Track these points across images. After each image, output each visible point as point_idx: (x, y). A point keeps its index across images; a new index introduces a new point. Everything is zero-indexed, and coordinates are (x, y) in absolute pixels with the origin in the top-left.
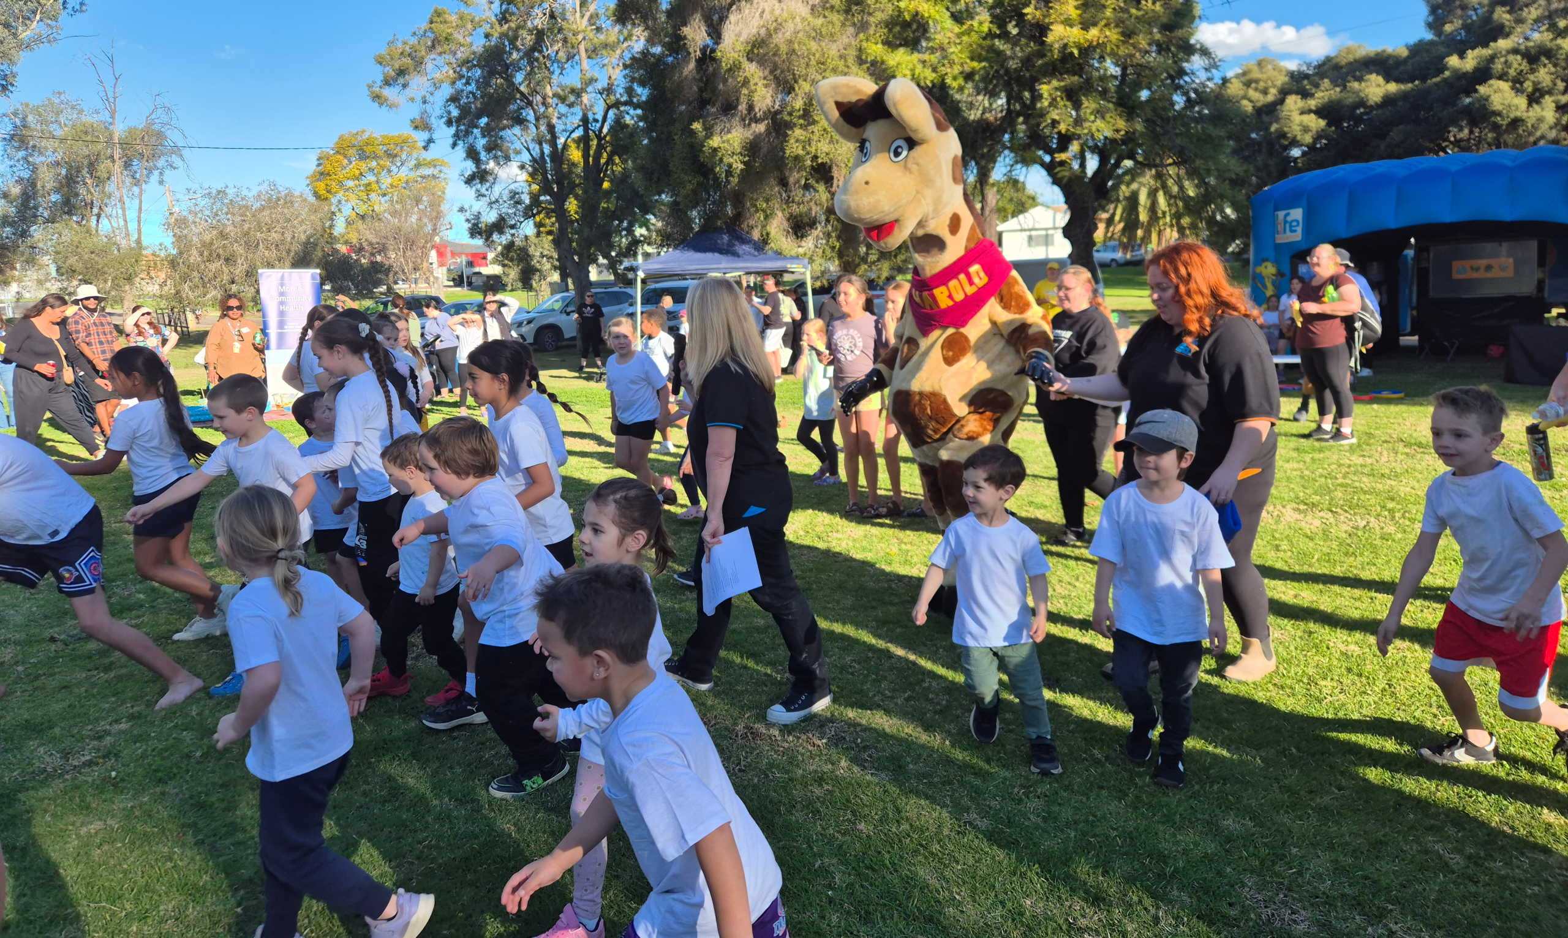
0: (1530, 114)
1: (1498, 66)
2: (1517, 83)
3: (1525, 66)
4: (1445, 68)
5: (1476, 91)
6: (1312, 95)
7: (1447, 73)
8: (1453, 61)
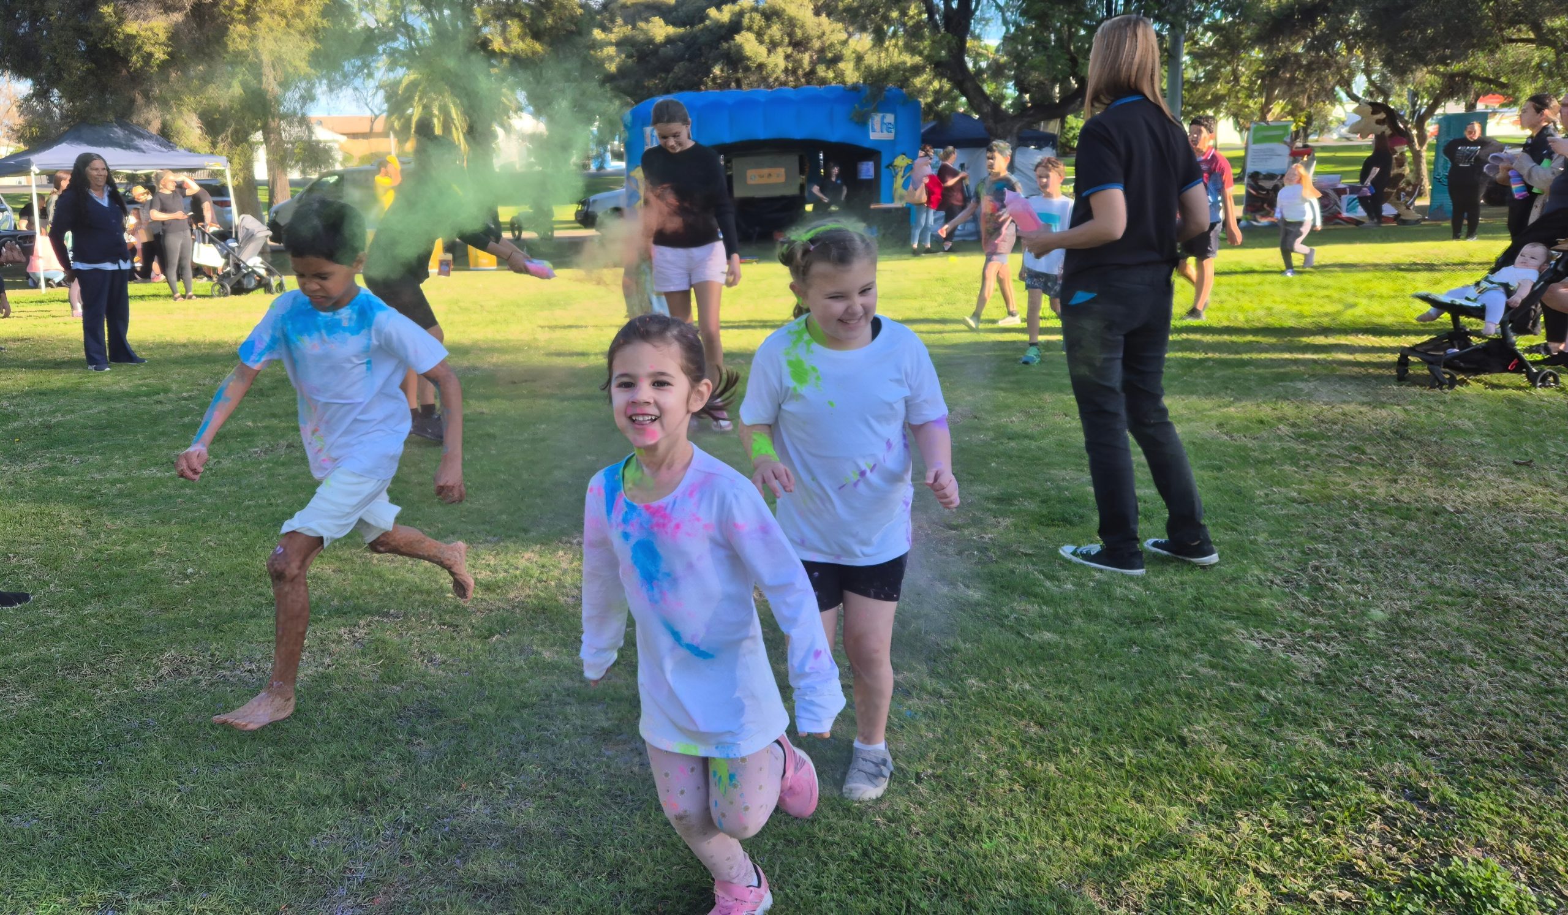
0: (770, 60)
1: (746, 21)
2: (759, 35)
3: (763, 23)
4: (707, 17)
5: (733, 39)
6: (611, 31)
7: (708, 22)
8: (712, 12)
